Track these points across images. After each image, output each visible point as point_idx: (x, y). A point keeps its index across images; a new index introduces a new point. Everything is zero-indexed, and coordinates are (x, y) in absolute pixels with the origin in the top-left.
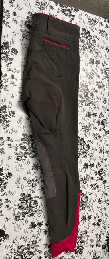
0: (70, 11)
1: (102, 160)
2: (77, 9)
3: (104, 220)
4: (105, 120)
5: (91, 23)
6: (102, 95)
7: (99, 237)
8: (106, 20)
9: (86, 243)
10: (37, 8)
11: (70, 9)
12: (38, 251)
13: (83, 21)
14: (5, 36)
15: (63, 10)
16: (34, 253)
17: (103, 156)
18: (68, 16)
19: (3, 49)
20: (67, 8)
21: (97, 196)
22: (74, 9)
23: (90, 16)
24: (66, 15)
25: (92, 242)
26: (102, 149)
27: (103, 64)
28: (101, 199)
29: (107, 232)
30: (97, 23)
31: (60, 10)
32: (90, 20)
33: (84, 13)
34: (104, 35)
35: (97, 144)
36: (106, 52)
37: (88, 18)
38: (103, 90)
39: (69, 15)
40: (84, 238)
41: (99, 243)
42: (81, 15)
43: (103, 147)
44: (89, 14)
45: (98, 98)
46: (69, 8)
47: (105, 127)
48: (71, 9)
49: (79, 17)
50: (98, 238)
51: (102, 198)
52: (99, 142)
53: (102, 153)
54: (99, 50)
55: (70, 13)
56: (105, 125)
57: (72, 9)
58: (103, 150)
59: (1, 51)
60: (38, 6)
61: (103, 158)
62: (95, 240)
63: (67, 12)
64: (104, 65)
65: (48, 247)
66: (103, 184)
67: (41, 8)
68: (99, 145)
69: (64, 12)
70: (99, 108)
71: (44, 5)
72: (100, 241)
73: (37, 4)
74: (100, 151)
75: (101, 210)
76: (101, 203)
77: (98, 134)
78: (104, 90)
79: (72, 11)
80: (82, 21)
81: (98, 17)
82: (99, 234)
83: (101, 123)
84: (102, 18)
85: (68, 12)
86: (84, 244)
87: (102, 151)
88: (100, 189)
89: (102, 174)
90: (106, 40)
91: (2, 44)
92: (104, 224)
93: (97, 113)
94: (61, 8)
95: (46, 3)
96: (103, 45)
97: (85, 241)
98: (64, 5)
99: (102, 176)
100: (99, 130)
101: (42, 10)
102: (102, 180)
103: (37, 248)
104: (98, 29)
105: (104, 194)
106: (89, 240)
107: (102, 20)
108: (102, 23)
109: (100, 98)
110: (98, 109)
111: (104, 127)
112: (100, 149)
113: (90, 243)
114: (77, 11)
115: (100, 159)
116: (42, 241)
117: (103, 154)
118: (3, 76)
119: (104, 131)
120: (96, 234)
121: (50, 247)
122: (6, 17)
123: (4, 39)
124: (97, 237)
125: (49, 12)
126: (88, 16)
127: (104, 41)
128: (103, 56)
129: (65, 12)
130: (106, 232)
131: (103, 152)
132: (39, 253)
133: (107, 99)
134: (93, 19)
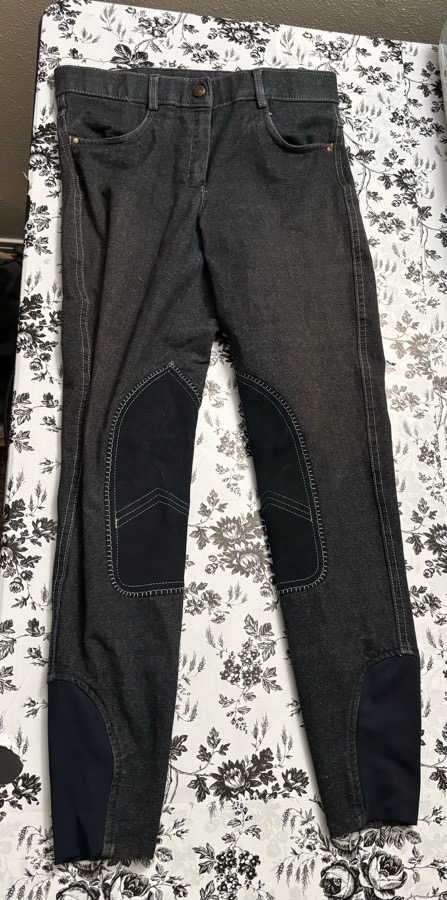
0: (251, 32)
1: (436, 490)
2: (273, 25)
4: (427, 337)
5: (327, 53)
6: (400, 253)
8: (380, 39)
9: (410, 873)
11: (249, 26)
12: (167, 878)
13: (299, 51)
14: (44, 110)
16: (153, 890)
17: (440, 474)
18: (245, 42)
19: (38, 142)
20: (240, 24)
21: (437, 642)
22: (264, 25)
23: (319, 37)
24: (237, 42)
25: (441, 873)
26: (431, 448)
27: (387, 160)
30: (347, 52)
31: (218, 31)
32: (321, 47)
33: (298, 31)
34: (378, 80)
35: (407, 426)
36: (394, 125)
37: (315, 42)
38: (402, 239)
39: (247, 39)
40: (399, 845)
42: (288, 37)
43: (431, 440)
44: (315, 32)
45: (385, 263)
46: (247, 24)
47: (429, 362)
48: (253, 25)
49: (283, 42)
52: (412, 422)
53: (432, 462)
54: (367, 121)
55: (252, 35)
56: (431, 357)
57: (258, 24)
58: (437, 449)
59: (33, 149)
61: (441, 481)
64: (391, 160)
65: (220, 870)
68: (412, 432)
69: (230, 34)
74: (420, 453)
77: (404, 389)
78: (405, 238)
80: (294, 51)
81: (348, 37)
83: (411, 348)
84: (363, 39)
86: (403, 880)
87: (432, 453)
90: (389, 92)
91: (36, 130)
94: (220, 26)
95: (169, 20)
97: (405, 863)
100: (408, 376)
103: (166, 866)
104: (355, 67)
106: (423, 863)
108: (365, 50)
109: (392, 266)
111: (428, 364)
112: (421, 445)
114: (273, 29)
115: (427, 484)
116: (184, 828)
117: (439, 465)
118: (35, 211)
119: (430, 378)
121: (225, 866)
122: (47, 63)
123: (42, 117)
125: (183, 41)
126: (314, 36)
127: (380, 96)
128: (385, 135)
129: (233, 34)
131: (438, 460)
132: (176, 891)
133: (421, 265)
134: (331, 44)
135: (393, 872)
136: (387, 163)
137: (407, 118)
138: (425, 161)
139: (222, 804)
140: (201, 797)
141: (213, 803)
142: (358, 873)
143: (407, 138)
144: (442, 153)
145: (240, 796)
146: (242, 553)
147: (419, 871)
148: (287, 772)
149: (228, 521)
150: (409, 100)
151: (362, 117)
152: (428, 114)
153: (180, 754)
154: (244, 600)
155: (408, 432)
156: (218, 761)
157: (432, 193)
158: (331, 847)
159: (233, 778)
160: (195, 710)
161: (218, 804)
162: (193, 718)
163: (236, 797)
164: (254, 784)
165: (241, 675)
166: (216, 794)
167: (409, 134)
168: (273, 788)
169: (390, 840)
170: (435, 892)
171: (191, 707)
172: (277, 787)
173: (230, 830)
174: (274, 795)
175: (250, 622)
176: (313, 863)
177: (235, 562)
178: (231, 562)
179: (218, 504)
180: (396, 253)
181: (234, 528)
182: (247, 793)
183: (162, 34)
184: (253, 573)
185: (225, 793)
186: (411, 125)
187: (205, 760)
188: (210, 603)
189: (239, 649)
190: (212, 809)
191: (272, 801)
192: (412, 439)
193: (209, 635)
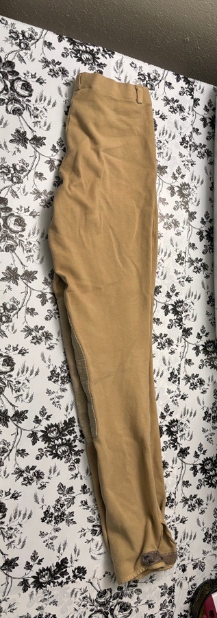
0: (93, 55)
1: (175, 398)
2: (110, 51)
3: (182, 549)
4: (182, 302)
5: (145, 82)
6: (174, 244)
7: (169, 594)
8: (181, 76)
9: (134, 609)
10: (12, 44)
11: (93, 50)
13: (126, 77)
15: (75, 50)
17: (178, 389)
18: (89, 64)
20: (86, 47)
22: (104, 50)
23: (141, 67)
24: (82, 63)
25: (150, 606)
26: (176, 373)
27: (174, 174)
28: (173, 497)
29: (190, 580)
30: (158, 84)
31: (70, 51)
32: (142, 77)
33: (128, 60)
34: (176, 110)
35: (164, 359)
36: (182, 147)
37: (138, 71)
38: (176, 234)
39: (90, 62)
40: (130, 596)
41: (169, 608)
42: (119, 64)
43: (176, 367)
44: (139, 63)
45: (164, 251)
46: (91, 47)
47: (182, 318)
48: (95, 49)
49: (116, 68)
50: (167, 595)
51: (175, 494)
52: (168, 356)
53: (175, 381)
54: (165, 142)
55: (94, 58)
56: (183, 315)
57: (99, 49)
58: (179, 373)
60: (15, 40)
61: (178, 393)
62: (158, 601)
63: (85, 56)
64: (177, 175)
66: (178, 459)
67: (22, 45)
68: (167, 363)
69: (78, 55)
70: (165, 275)
71: (31, 38)
72: (171, 604)
73: (13, 35)
74: (169, 376)
75: (172, 523)
76: (172, 506)
77: (166, 335)
78: (178, 234)
79: (100, 56)
80: (123, 78)
81: (160, 71)
82: (170, 584)
83: (172, 309)
84: (170, 73)
85: (90, 57)
86: (130, 613)
87: (176, 376)
88: (172, 470)
89: (177, 432)
90: (182, 121)
92: (182, 558)
93: (161, 286)
94: (72, 47)
95: (33, 35)
96: (174, 131)
97: (133, 605)
98: (79, 41)
99: (177, 438)
100: (169, 327)
101: (26, 49)
102: (176, 449)
104: (163, 97)
105: (181, 482)
106: (141, 603)
107: (171, 76)
108: (170, 84)
109: (168, 253)
110: (163, 276)
111: (181, 320)
112: (171, 371)
113: (144, 609)
114: (110, 55)
115: (170, 396)
116: (14, 607)
117: (179, 383)
119: (181, 328)
120: (160, 587)
124: (162, 595)
125: (43, 56)
126: (138, 66)
127: (176, 123)
128: (175, 155)
129: (81, 55)
130: (188, 580)
131: (179, 380)
133: (185, 253)
134: (149, 75)
135: (125, 610)
136: (174, 177)
137: (191, 143)
138: (197, 178)
139: (37, 592)
140: (25, 590)
141: (32, 592)
142: (107, 614)
143: (189, 158)
144: (209, 173)
145: (48, 586)
146: (60, 446)
147: (139, 607)
148: (75, 569)
149: (52, 426)
150: (194, 128)
151: (163, 139)
152: (204, 142)
153: (14, 568)
154: (58, 474)
155: (164, 363)
156: (36, 568)
157: (199, 202)
158: (95, 603)
159: (44, 577)
160: (24, 542)
161: (35, 593)
162: (23, 546)
163: (46, 587)
164: (56, 578)
165: (53, 518)
166: (34, 587)
167: (190, 155)
168: (67, 579)
169: (127, 595)
170: (145, 615)
171: (22, 540)
172: (69, 578)
173: (41, 604)
174: (67, 583)
175: (61, 487)
176: (85, 613)
177: (54, 452)
178: (52, 452)
179: (46, 416)
180: (172, 244)
181: (55, 430)
182: (52, 584)
183: (27, 47)
184: (65, 457)
185: (38, 585)
186: (192, 148)
187: (29, 569)
188: (37, 478)
189: (54, 503)
190: (32, 594)
191: (66, 586)
192: (167, 367)
193: (36, 497)
